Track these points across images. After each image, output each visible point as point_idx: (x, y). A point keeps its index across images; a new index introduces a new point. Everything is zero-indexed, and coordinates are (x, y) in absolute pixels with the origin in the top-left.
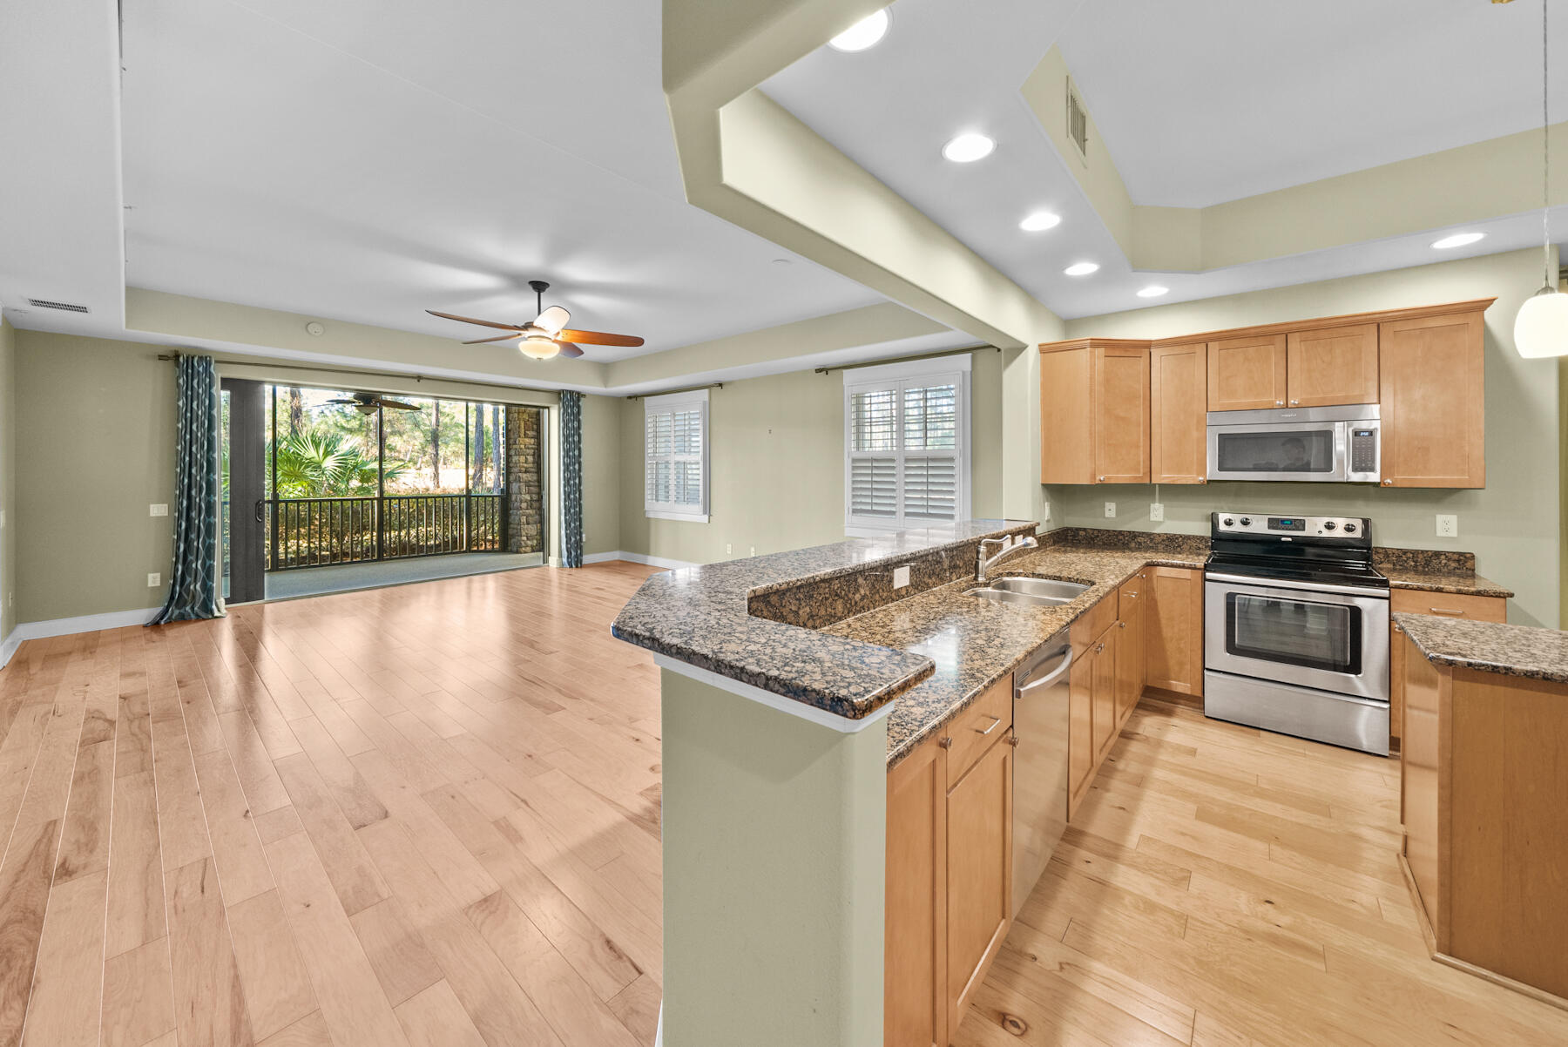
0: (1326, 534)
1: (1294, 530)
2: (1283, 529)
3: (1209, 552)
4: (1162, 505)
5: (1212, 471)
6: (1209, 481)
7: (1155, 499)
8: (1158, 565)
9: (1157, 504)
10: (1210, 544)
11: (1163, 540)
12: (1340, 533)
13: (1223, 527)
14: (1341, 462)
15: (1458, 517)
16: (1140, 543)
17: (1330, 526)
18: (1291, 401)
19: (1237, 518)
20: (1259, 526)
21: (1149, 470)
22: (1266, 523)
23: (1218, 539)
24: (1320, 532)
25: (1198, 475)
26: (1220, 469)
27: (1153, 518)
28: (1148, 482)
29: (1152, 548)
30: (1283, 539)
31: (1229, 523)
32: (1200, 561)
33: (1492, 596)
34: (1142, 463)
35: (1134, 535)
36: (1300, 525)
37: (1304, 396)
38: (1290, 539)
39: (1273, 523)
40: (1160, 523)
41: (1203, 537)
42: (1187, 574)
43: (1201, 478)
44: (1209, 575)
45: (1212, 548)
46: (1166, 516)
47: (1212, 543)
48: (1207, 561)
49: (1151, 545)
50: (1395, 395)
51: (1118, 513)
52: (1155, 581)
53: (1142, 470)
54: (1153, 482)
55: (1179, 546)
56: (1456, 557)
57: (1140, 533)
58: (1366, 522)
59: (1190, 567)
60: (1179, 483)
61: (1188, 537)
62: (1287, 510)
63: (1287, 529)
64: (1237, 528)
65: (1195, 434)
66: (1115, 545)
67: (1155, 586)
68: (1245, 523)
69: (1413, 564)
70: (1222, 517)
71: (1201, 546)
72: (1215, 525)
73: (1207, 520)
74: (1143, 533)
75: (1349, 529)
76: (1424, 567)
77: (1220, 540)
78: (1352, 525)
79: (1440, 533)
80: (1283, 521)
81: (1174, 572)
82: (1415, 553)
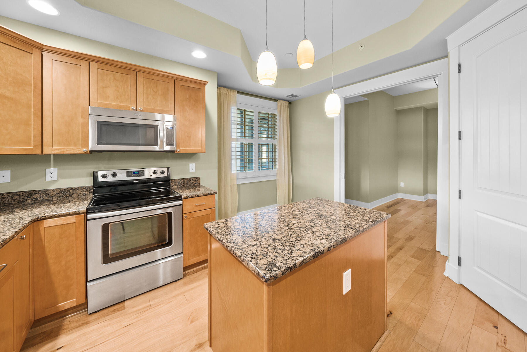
0: (154, 176)
1: (139, 176)
2: (134, 176)
3: (92, 196)
4: (57, 169)
5: (92, 144)
6: (91, 152)
7: (50, 165)
8: (46, 218)
9: (52, 169)
10: (92, 190)
11: (57, 194)
12: (159, 175)
13: (101, 179)
14: (161, 141)
15: (195, 164)
16: (36, 199)
17: (155, 173)
18: (139, 108)
19: (109, 173)
20: (122, 176)
21: (40, 143)
22: (126, 174)
23: (97, 186)
24: (151, 176)
25: (83, 147)
26: (99, 143)
27: (48, 178)
28: (39, 152)
29: (48, 201)
30: (134, 182)
31: (104, 176)
32: (83, 207)
33: (212, 194)
34: (32, 138)
35: (29, 194)
36: (142, 173)
37: (145, 107)
38: (138, 181)
39: (129, 174)
40: (54, 182)
41: (88, 187)
42: (72, 219)
43: (85, 150)
44: (90, 216)
45: (94, 193)
46: (60, 176)
47: (94, 190)
48: (89, 205)
49: (46, 198)
50: (180, 112)
51: (13, 178)
52: (42, 232)
53: (32, 144)
54: (45, 152)
55: (70, 195)
56: (195, 179)
57: (36, 191)
58: (168, 169)
59: (75, 214)
60: (67, 153)
61: (77, 189)
62: (134, 166)
63: (136, 176)
64: (110, 179)
65: (81, 120)
66: (10, 204)
67: (43, 236)
68: (114, 175)
69: (183, 184)
70: (100, 173)
71: (86, 193)
72: (95, 178)
73: (91, 176)
74: (40, 191)
75: (162, 173)
76: (186, 185)
77: (99, 187)
78: (164, 171)
79: (191, 171)
80: (134, 172)
81: (60, 221)
82: (184, 179)
